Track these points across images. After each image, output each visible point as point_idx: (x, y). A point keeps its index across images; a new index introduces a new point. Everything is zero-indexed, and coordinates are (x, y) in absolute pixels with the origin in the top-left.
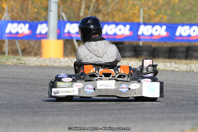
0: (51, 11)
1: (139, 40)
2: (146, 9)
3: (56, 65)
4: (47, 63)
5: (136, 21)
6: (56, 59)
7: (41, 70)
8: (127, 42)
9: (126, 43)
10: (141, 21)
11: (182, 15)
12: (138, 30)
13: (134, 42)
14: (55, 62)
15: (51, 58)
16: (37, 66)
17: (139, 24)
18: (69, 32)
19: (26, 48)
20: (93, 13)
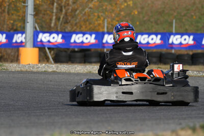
0: (28, 22)
1: (104, 47)
2: (110, 20)
3: (35, 70)
4: (27, 68)
5: (101, 30)
6: (34, 65)
7: (22, 75)
8: (93, 49)
9: (93, 50)
10: (106, 30)
11: (141, 25)
12: (103, 38)
13: (99, 50)
14: (33, 67)
15: (29, 64)
16: (18, 71)
17: (103, 34)
18: (41, 41)
19: (4, 56)
20: (63, 24)
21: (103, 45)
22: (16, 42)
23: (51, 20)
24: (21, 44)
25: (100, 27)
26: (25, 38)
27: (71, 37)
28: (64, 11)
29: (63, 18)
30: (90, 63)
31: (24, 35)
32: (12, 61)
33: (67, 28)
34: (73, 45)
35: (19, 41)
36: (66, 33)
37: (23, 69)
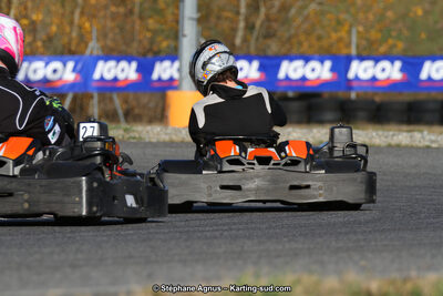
0: (184, 36)
1: (350, 88)
2: (361, 29)
4: (183, 136)
5: (344, 52)
7: (173, 150)
8: (326, 93)
9: (326, 95)
10: (354, 51)
11: (430, 39)
12: (347, 69)
13: (341, 94)
17: (349, 59)
19: (132, 109)
20: (261, 40)
21: (349, 84)
22: (160, 79)
23: (234, 30)
24: (171, 84)
25: (341, 45)
26: (179, 70)
27: (278, 67)
28: (263, 10)
29: (261, 26)
30: (321, 122)
31: (177, 64)
32: (151, 121)
33: (269, 47)
34: (283, 84)
35: (165, 76)
36: (266, 57)
37: (174, 138)
